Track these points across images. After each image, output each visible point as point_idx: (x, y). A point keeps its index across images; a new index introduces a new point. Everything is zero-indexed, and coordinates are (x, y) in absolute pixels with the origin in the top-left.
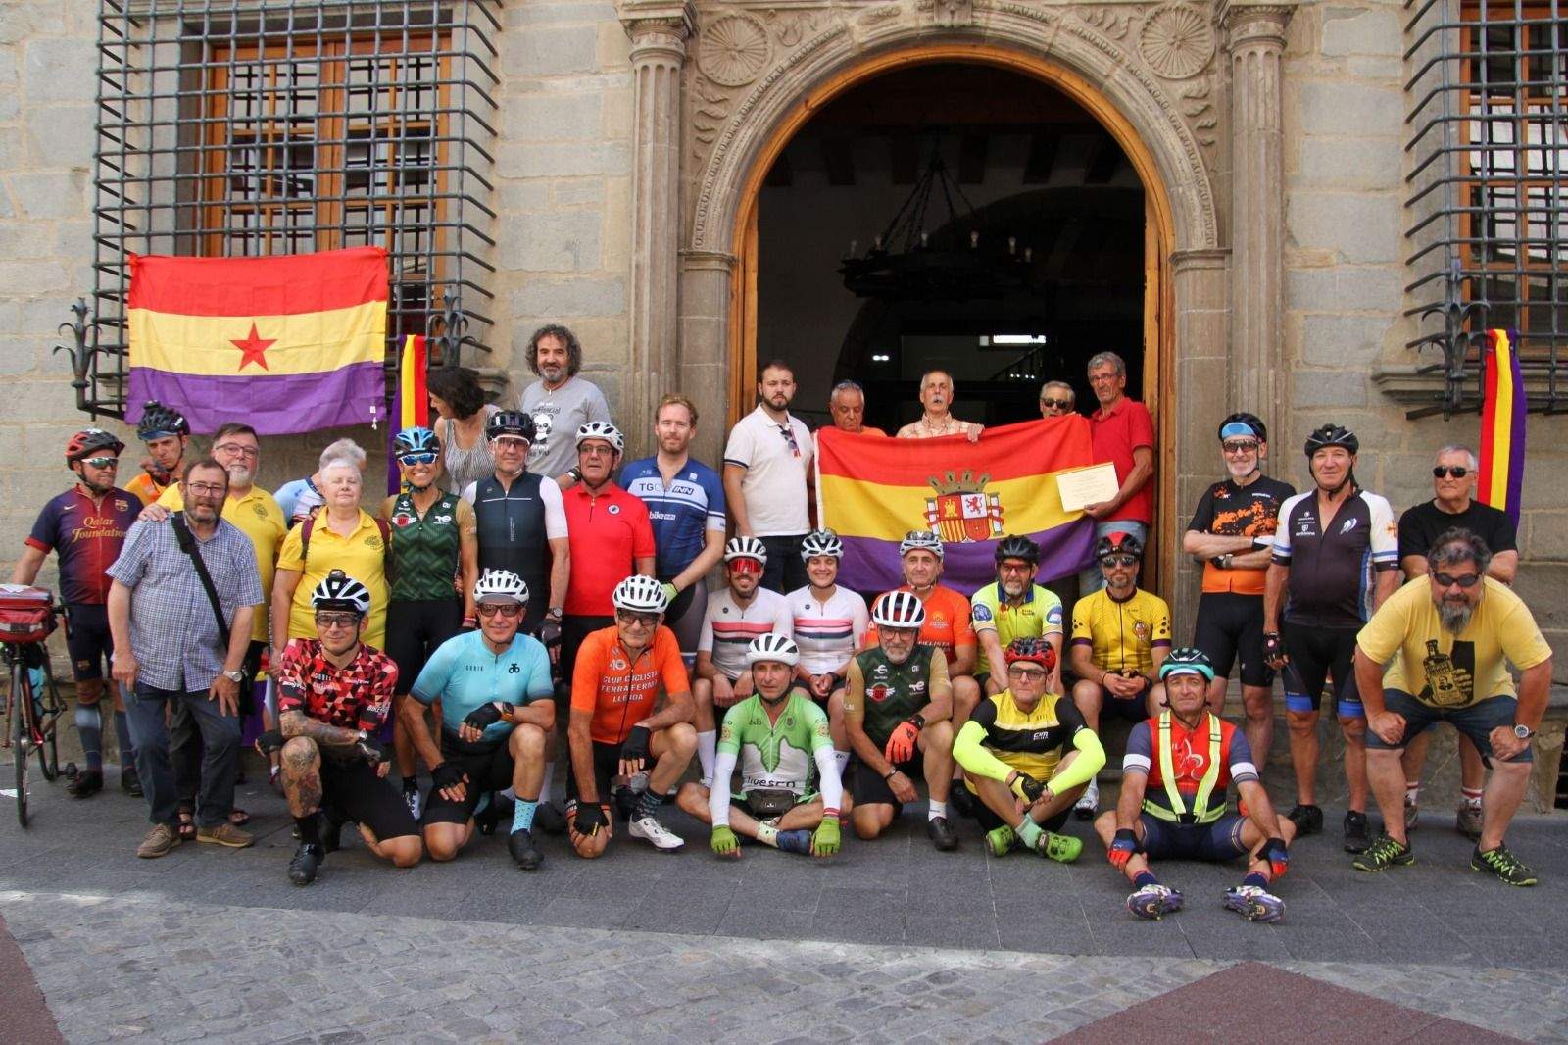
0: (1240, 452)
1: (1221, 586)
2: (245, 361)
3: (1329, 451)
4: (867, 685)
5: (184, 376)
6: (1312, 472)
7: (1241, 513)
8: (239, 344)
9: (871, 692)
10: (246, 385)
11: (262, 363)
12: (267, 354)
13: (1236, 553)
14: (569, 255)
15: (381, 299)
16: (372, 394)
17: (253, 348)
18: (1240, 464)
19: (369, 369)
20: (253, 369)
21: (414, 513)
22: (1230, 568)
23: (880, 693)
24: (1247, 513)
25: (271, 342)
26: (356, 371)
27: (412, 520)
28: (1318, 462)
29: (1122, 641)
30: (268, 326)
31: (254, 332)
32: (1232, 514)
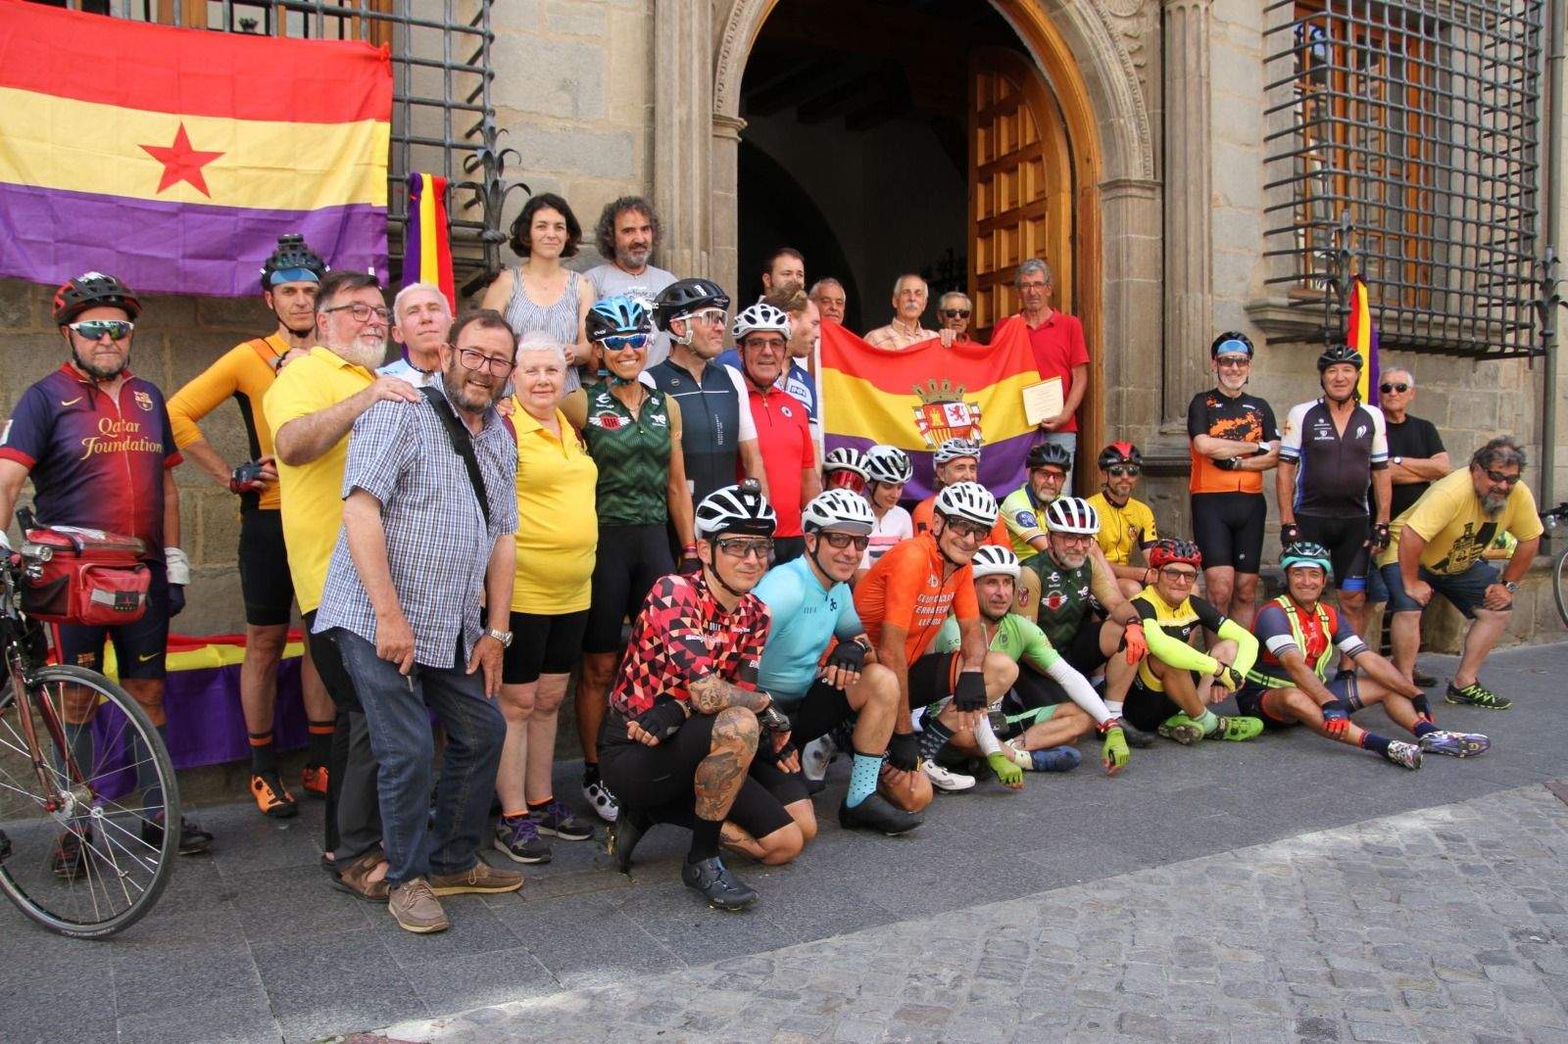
0: (1235, 367)
1: (1228, 486)
2: (167, 181)
3: (1340, 367)
4: (1043, 595)
5: (56, 192)
6: (1323, 384)
7: (1239, 421)
8: (157, 153)
9: (1046, 602)
10: (175, 215)
11: (200, 185)
12: (207, 172)
13: (1245, 456)
14: (566, 97)
15: (381, 118)
16: (367, 251)
17: (181, 161)
18: (1234, 377)
19: (368, 214)
20: (182, 192)
21: (625, 412)
22: (1240, 469)
23: (1055, 602)
24: (1244, 422)
25: (213, 156)
26: (348, 216)
27: (624, 421)
28: (1330, 376)
29: (1119, 543)
30: (205, 132)
31: (182, 135)
32: (1231, 422)
